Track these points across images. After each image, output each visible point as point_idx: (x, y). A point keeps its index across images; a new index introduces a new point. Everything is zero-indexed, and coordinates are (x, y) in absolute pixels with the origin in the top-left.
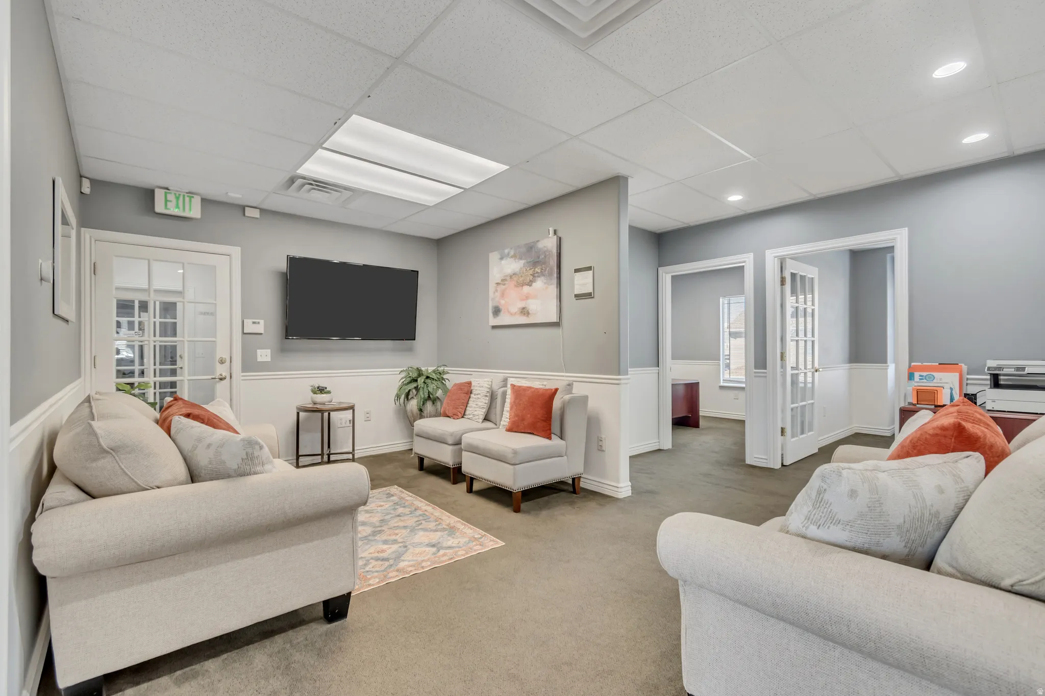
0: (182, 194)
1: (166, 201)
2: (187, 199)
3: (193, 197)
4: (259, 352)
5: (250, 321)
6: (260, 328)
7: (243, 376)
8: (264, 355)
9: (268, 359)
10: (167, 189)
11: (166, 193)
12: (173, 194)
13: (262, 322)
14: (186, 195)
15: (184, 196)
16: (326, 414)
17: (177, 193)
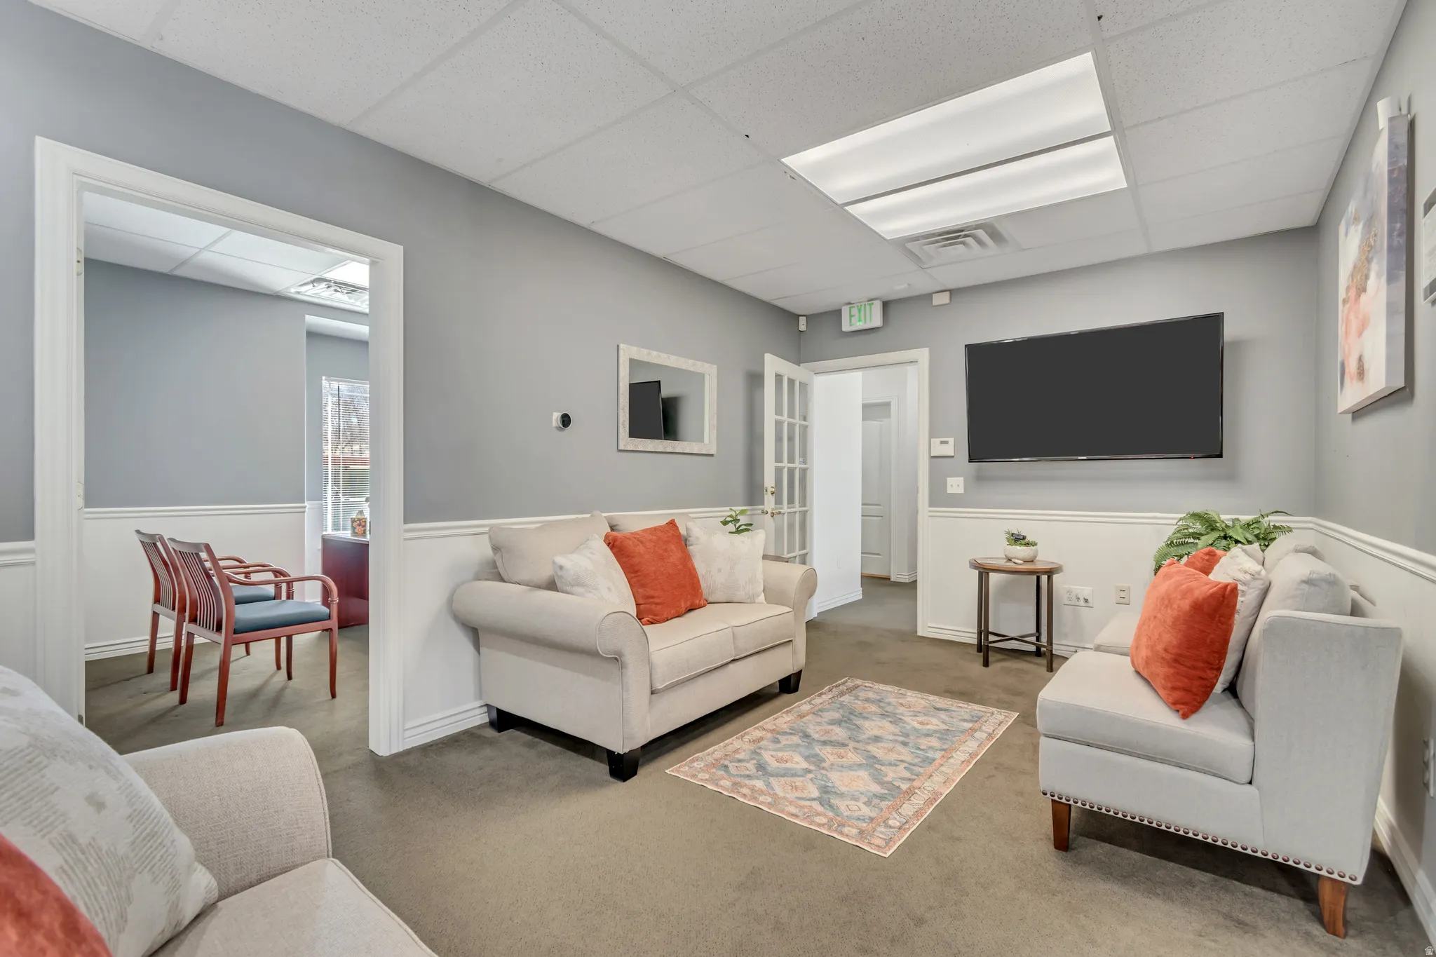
0: (863, 304)
1: (851, 316)
2: (868, 307)
3: (873, 304)
4: (950, 481)
5: (938, 440)
6: (948, 450)
7: (930, 511)
8: (956, 485)
9: (961, 490)
10: (850, 303)
11: (850, 308)
12: (856, 308)
13: (951, 441)
14: (867, 303)
15: (865, 305)
16: (1044, 578)
17: (859, 304)
